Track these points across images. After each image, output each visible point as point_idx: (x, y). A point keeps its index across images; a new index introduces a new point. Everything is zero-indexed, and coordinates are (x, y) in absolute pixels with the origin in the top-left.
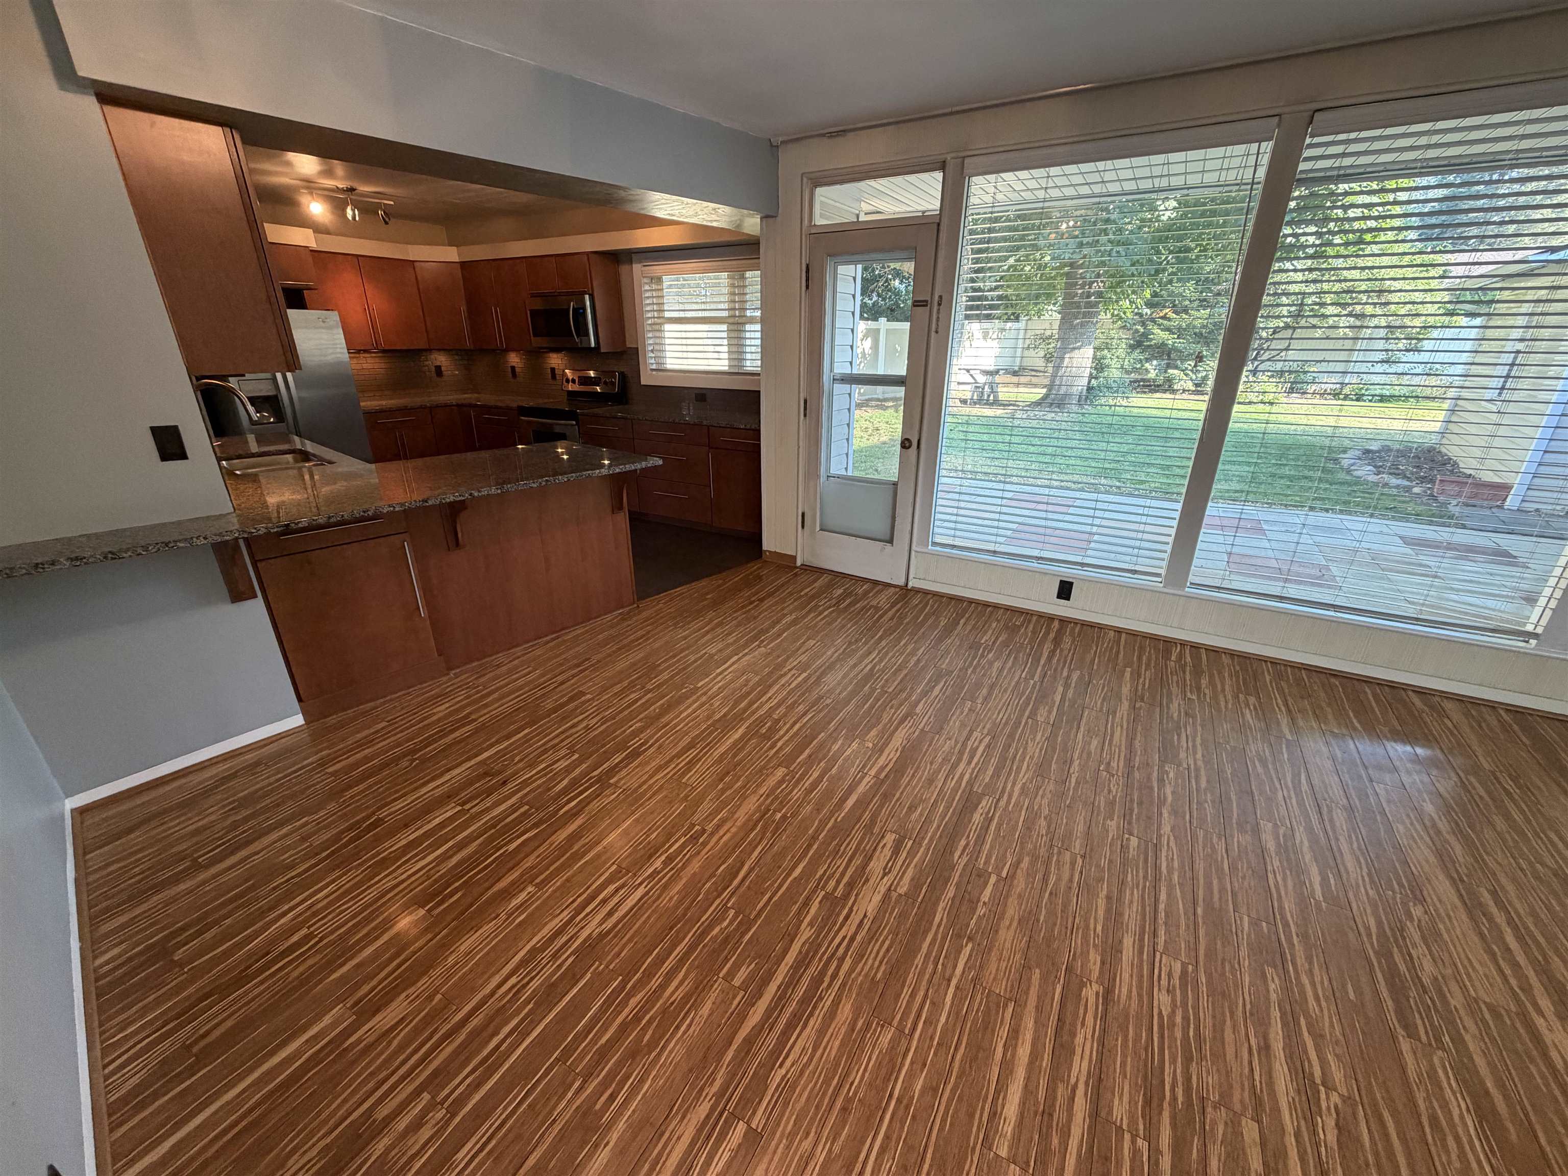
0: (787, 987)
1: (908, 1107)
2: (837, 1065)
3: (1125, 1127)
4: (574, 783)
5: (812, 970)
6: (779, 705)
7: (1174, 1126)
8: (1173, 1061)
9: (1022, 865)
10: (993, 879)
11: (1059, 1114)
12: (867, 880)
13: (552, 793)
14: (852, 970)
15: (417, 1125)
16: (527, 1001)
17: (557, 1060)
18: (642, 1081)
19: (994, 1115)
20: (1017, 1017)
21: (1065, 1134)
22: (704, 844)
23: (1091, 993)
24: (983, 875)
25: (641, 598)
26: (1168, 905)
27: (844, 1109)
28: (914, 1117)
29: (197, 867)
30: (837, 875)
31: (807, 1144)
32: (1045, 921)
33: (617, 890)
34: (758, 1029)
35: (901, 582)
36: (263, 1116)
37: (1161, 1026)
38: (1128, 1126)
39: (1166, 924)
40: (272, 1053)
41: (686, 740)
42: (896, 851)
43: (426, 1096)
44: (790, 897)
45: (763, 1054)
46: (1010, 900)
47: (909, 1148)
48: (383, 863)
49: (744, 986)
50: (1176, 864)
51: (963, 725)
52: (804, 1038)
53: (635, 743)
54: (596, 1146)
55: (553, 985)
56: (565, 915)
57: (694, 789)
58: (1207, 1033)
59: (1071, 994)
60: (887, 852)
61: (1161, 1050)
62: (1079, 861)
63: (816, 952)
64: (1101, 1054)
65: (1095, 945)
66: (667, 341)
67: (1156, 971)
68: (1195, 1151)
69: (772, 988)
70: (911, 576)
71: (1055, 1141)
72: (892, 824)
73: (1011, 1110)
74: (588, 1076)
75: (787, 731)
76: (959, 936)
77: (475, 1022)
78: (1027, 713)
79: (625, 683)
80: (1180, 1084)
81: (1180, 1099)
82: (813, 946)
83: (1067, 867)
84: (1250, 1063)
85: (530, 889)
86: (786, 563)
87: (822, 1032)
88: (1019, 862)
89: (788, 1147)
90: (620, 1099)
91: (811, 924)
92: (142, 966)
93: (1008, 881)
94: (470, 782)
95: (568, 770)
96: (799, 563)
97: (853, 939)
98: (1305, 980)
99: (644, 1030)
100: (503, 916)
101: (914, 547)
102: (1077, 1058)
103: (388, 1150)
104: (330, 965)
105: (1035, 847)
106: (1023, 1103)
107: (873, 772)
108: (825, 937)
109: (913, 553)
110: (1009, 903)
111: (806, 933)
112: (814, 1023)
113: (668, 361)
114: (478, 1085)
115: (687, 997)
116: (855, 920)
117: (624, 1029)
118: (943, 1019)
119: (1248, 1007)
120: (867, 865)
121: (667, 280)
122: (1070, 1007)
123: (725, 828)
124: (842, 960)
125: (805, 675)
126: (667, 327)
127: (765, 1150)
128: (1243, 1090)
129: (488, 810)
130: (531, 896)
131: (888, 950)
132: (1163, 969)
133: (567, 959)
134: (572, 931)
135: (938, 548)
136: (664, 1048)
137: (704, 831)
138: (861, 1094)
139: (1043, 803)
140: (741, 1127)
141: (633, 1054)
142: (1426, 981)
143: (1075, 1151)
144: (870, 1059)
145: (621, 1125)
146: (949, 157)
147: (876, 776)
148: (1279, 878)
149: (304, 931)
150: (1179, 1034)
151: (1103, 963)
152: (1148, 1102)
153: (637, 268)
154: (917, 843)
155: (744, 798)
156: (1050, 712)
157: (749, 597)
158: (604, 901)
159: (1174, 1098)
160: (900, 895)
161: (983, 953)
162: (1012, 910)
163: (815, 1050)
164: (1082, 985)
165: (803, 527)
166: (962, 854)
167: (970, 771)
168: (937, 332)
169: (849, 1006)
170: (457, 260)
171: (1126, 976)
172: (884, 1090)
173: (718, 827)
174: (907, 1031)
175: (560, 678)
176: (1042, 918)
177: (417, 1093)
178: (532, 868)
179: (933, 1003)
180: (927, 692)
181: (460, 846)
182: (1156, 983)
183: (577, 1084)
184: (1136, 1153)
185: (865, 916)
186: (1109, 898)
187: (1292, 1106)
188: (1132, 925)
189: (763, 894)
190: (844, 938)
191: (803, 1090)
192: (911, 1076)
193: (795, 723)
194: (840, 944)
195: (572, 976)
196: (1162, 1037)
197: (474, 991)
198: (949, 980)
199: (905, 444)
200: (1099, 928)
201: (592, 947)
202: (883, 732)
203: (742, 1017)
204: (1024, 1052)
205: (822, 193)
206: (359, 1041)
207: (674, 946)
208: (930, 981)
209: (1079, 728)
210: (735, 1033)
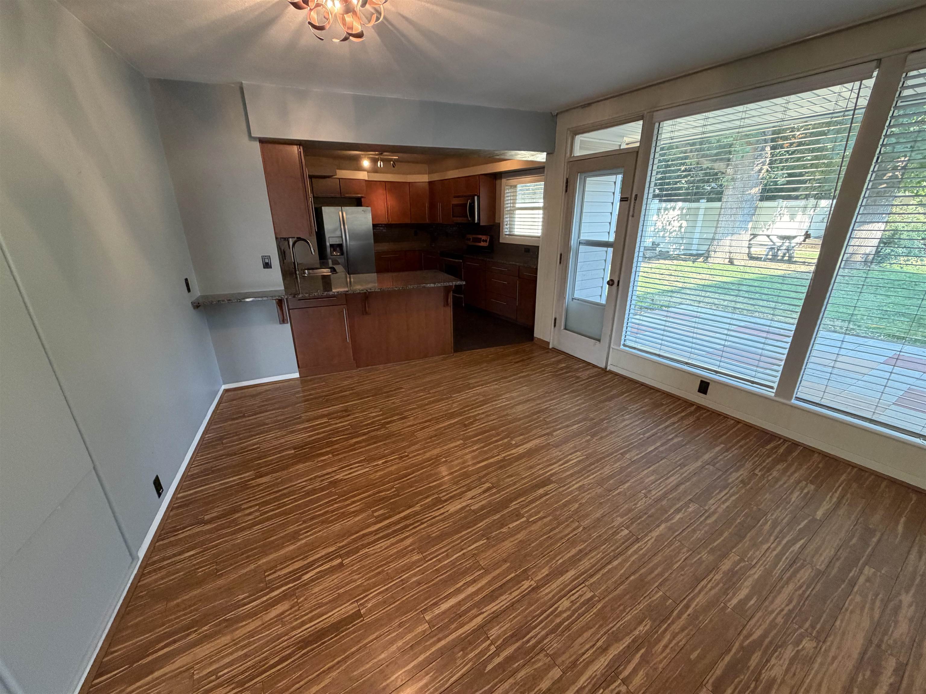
0: (393, 524)
1: (403, 584)
2: (388, 558)
3: (491, 638)
4: (372, 423)
5: (408, 522)
6: (483, 413)
7: (516, 650)
8: (543, 629)
9: (545, 519)
10: (524, 519)
11: (464, 618)
12: (461, 498)
13: (361, 424)
14: (424, 528)
15: (250, 514)
16: (304, 492)
17: (300, 513)
18: (320, 531)
19: (436, 604)
20: (481, 577)
21: (461, 626)
22: (404, 461)
23: (526, 584)
24: (519, 516)
25: (456, 351)
26: (615, 568)
27: (379, 573)
28: (403, 588)
29: (244, 416)
30: (449, 492)
31: (356, 577)
32: (533, 547)
33: (358, 466)
34: (371, 533)
35: (603, 366)
36: (217, 494)
37: (552, 613)
38: (493, 639)
39: (603, 575)
40: (229, 478)
41: (430, 417)
42: (484, 492)
43: (258, 507)
44: (420, 493)
45: (365, 542)
46: (524, 531)
47: (392, 597)
48: (292, 432)
49: (377, 517)
50: (641, 552)
51: (575, 447)
52: (384, 544)
53: (406, 414)
54: (292, 544)
55: (315, 490)
56: (334, 469)
57: (417, 438)
58: (575, 628)
59: (517, 581)
60: (480, 491)
61: (541, 622)
62: (581, 529)
63: (415, 516)
64: (507, 608)
65: (551, 567)
66: (516, 220)
67: (573, 592)
68: (517, 664)
69: (387, 522)
70: (609, 363)
71: (453, 626)
72: (494, 480)
73: (444, 606)
74: (304, 522)
75: (477, 426)
76: (483, 536)
77: (285, 491)
78: (622, 451)
79: (422, 388)
80: (537, 638)
81: (530, 643)
82: (416, 513)
83: (570, 529)
84: (588, 650)
85: (330, 456)
86: (544, 346)
87: (393, 544)
88: (544, 517)
89: (350, 574)
90: (309, 534)
91: (421, 506)
92: (216, 441)
93: (530, 524)
94: (337, 412)
95: (374, 417)
96: (551, 347)
97: (434, 518)
98: (668, 637)
99: (332, 516)
100: (316, 461)
101: (612, 346)
102: (494, 604)
103: (238, 518)
104: (259, 458)
105: (560, 515)
106: (452, 607)
107: (503, 455)
108: (423, 512)
109: (611, 349)
110: (522, 532)
111: (417, 508)
112: (393, 540)
113: (516, 230)
114: (273, 510)
115: (354, 512)
116: (442, 511)
117: (327, 512)
118: (446, 562)
119: (614, 629)
120: (466, 492)
121: (519, 187)
122: (510, 585)
123: (418, 457)
124: (422, 523)
125: (508, 402)
126: (517, 212)
127: (341, 571)
128: (570, 657)
129: (336, 424)
130: (329, 458)
131: (446, 528)
132: (580, 591)
133: (325, 483)
134: (333, 475)
135: (627, 349)
136: (334, 524)
137: (407, 456)
138: (390, 571)
139: (586, 497)
140: (339, 560)
141: (323, 522)
142: (765, 676)
143: (460, 633)
144: (405, 561)
145: (304, 541)
146: (645, 112)
147: (504, 457)
148: (709, 586)
149: (258, 446)
150: (558, 620)
151: (547, 575)
152: (512, 636)
153: (504, 181)
154: (498, 492)
155: (435, 448)
156: (637, 455)
157: (511, 360)
158: (351, 469)
159: (528, 641)
160: (471, 509)
161: (487, 547)
162: (520, 536)
163: (385, 549)
164: (527, 579)
165: (555, 326)
166: (517, 504)
167: (557, 469)
168: (633, 216)
169: (411, 540)
170: (427, 181)
171: (554, 586)
172: (400, 574)
173: (415, 456)
174: (426, 559)
175: (397, 380)
176: (533, 545)
177: (256, 505)
178: (336, 449)
179: (447, 555)
180: (570, 426)
181: (318, 434)
182: (569, 595)
183: (300, 523)
184: (488, 648)
185: (447, 511)
186: (581, 551)
187: (591, 678)
188: (581, 568)
189: (411, 487)
190: (431, 516)
191: (370, 559)
192: (415, 575)
193: (482, 424)
194: (427, 517)
195: (322, 489)
196: (548, 616)
197: (291, 481)
198: (462, 550)
199: (611, 283)
200: (561, 561)
201: (336, 482)
202: (525, 439)
203: (368, 526)
204: (471, 590)
205: (579, 138)
206: (251, 484)
207: (364, 493)
208: (454, 546)
209: (649, 468)
210: (362, 530)
